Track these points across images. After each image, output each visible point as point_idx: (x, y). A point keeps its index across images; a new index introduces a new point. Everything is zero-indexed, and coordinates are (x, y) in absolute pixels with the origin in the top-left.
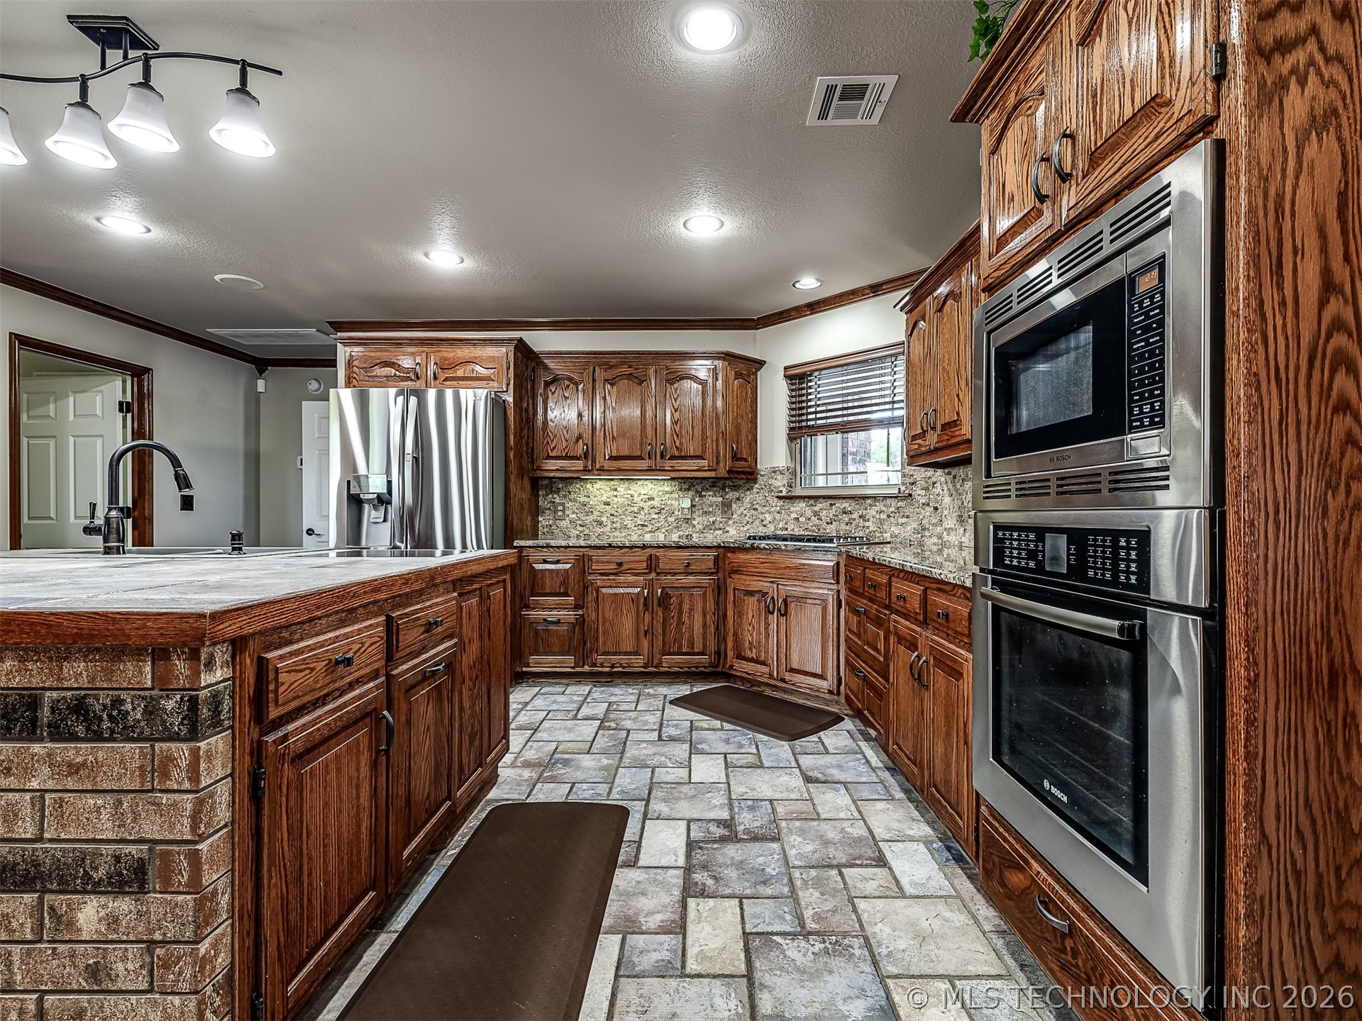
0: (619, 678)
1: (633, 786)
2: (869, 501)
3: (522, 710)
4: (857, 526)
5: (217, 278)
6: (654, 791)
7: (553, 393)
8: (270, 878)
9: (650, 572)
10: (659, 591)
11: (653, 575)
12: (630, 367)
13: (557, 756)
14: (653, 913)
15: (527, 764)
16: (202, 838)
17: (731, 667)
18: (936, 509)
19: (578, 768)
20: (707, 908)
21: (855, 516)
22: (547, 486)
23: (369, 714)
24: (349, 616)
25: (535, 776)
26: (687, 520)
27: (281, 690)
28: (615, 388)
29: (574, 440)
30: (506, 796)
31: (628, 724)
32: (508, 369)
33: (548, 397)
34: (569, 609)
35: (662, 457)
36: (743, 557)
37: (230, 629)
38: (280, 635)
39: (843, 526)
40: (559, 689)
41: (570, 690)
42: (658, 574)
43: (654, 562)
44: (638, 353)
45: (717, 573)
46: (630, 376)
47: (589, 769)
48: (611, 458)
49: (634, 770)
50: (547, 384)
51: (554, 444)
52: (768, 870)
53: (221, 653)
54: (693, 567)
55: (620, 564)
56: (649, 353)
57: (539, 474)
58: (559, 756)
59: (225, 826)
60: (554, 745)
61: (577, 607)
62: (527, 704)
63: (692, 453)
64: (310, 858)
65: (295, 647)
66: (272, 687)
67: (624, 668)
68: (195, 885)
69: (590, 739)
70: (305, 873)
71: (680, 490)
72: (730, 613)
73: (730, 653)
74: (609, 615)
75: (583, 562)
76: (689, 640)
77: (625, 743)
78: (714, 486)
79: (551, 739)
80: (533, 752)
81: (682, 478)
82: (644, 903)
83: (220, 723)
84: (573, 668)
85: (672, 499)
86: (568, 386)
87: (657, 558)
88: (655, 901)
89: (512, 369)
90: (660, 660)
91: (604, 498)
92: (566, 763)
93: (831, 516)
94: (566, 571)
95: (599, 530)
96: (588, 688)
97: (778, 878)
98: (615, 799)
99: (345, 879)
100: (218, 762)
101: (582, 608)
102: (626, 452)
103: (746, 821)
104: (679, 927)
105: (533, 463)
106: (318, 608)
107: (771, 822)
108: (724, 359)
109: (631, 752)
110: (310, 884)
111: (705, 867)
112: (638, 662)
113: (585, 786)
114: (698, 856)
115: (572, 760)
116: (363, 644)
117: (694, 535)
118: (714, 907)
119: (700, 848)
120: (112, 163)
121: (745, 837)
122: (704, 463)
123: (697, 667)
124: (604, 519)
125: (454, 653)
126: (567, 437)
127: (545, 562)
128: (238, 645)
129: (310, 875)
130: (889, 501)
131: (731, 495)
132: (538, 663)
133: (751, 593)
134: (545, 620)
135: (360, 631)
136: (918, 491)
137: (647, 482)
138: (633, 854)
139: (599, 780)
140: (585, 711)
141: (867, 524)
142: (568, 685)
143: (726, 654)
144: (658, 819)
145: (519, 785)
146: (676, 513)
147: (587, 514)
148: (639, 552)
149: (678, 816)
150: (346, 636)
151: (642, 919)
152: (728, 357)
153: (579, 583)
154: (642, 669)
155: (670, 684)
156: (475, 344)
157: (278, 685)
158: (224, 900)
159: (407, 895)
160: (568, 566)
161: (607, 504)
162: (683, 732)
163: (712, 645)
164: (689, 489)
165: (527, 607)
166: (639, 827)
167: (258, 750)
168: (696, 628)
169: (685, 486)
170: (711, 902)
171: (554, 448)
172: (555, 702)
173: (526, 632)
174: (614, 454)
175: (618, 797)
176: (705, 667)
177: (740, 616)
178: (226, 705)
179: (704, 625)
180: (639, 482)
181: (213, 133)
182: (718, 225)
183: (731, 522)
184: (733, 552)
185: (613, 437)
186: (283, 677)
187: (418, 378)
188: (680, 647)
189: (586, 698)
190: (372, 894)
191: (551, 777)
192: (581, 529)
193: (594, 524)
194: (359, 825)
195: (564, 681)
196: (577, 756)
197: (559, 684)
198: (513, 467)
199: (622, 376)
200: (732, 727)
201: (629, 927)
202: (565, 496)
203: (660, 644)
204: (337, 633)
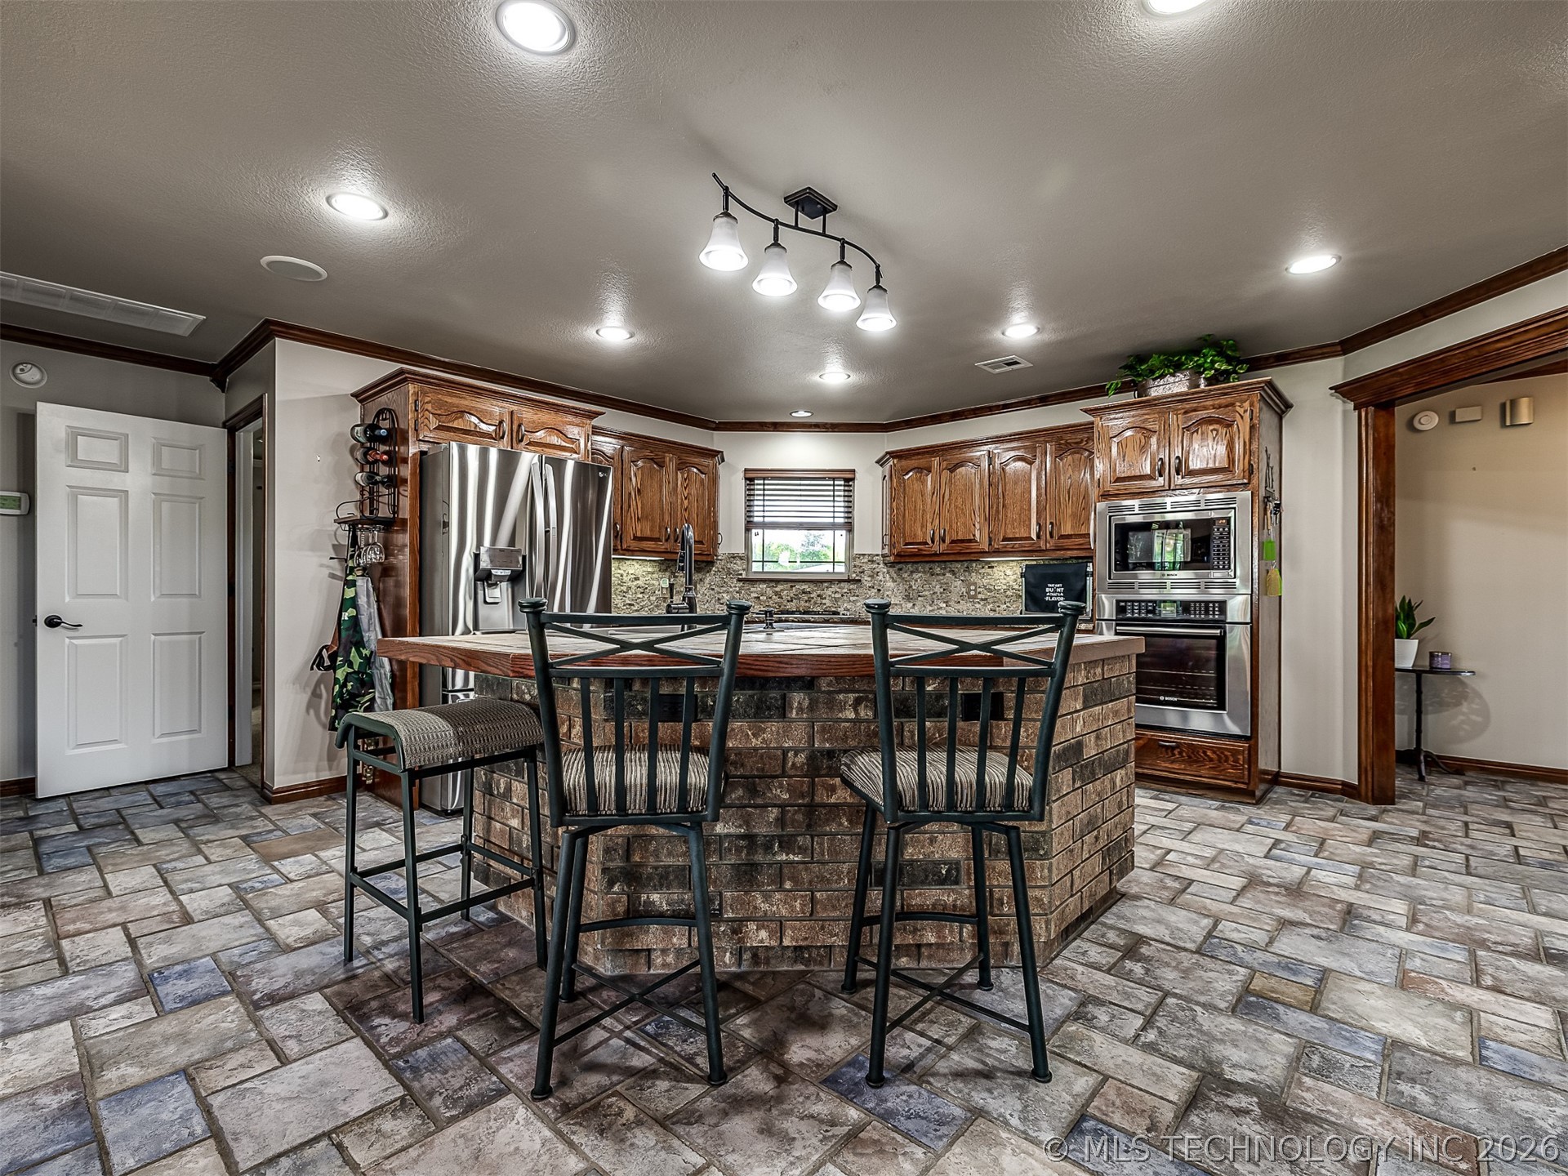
2: (826, 584)
4: (815, 603)
12: (651, 452)
18: (879, 590)
21: (814, 595)
39: (802, 603)
46: (651, 461)
48: (636, 539)
71: (660, 571)
81: (661, 560)
85: (654, 580)
93: (792, 595)
102: (648, 533)
130: (842, 584)
136: (866, 578)
137: (634, 563)
141: (824, 601)
146: (657, 592)
156: (558, 411)
164: (665, 570)
169: (663, 567)
180: (628, 563)
185: (638, 518)
187: (499, 437)
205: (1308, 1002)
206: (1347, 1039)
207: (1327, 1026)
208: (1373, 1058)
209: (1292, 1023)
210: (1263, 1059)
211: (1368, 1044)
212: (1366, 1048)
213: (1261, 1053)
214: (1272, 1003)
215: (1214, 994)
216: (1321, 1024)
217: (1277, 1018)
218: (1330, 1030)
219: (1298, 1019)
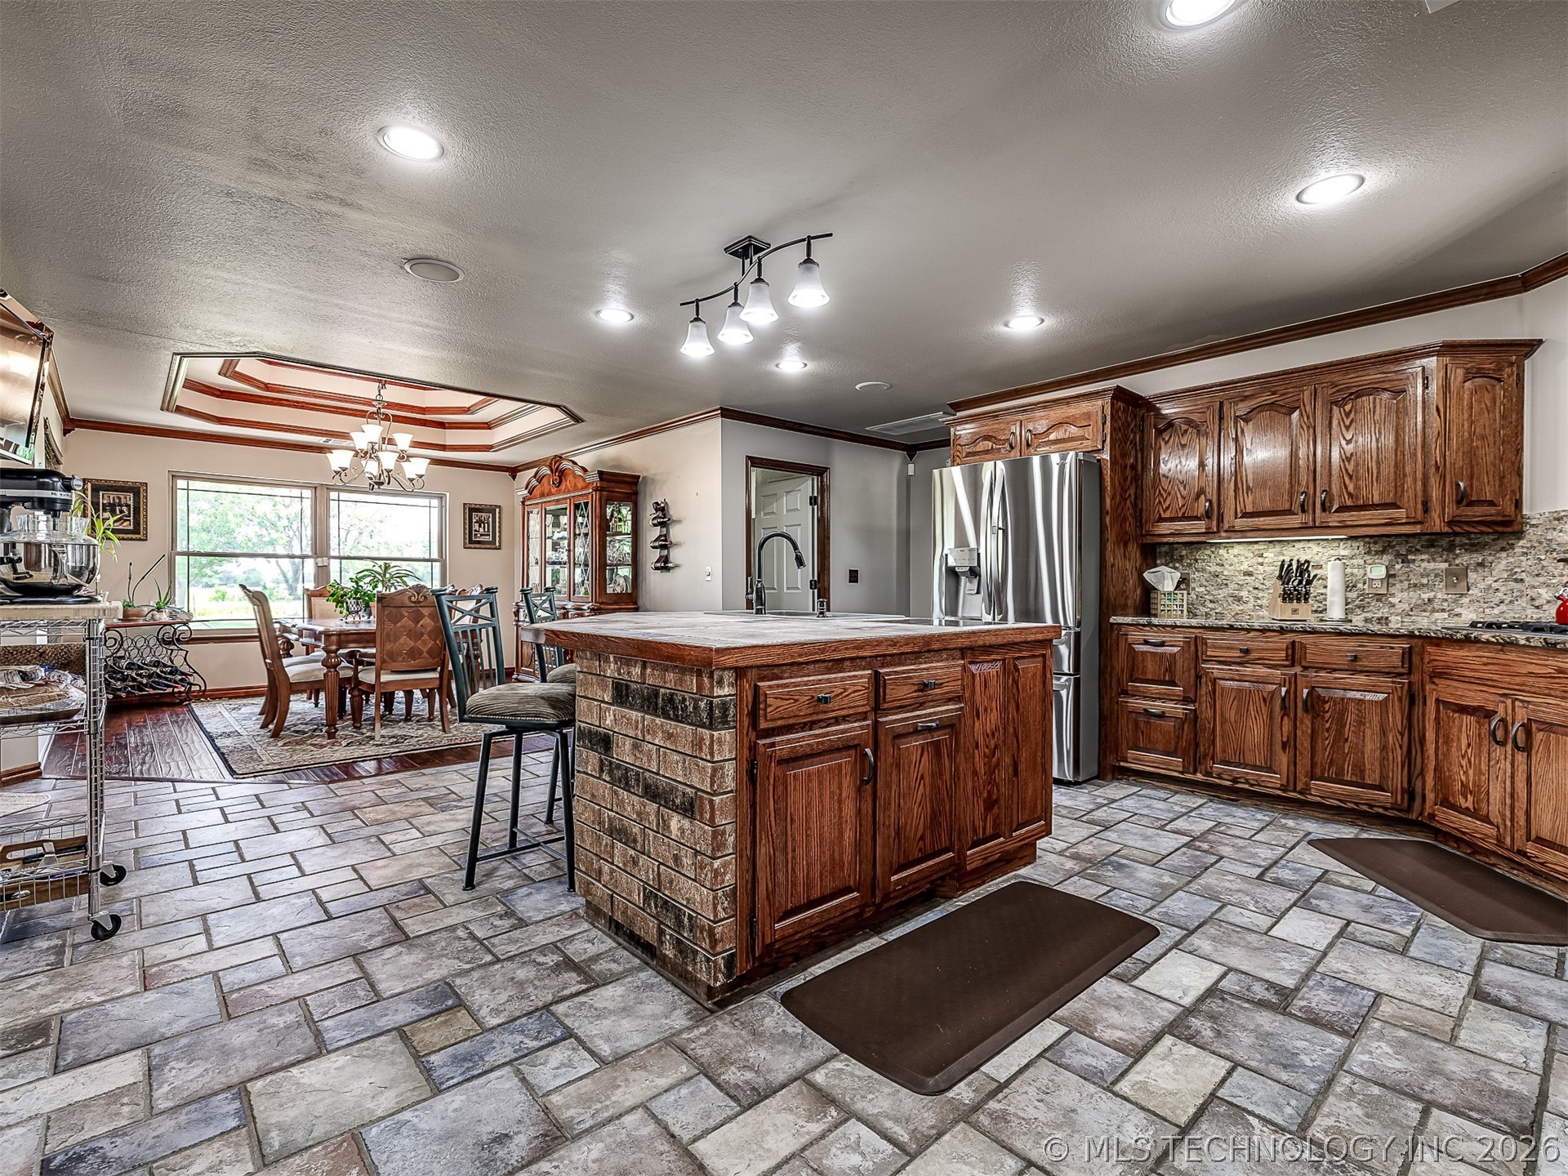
0: (1249, 798)
1: (1184, 913)
3: (1105, 805)
5: (858, 387)
6: (1207, 926)
7: (1167, 443)
8: (761, 839)
9: (1293, 665)
10: (1306, 691)
11: (1298, 669)
12: (1274, 393)
13: (1113, 858)
14: (1117, 1028)
15: (1076, 857)
16: (715, 794)
17: (1432, 816)
19: (1130, 876)
20: (1184, 1052)
22: (1166, 553)
23: (855, 747)
24: (837, 665)
25: (1077, 868)
26: (1379, 597)
27: (769, 710)
28: (1251, 424)
29: (1193, 496)
30: (1035, 877)
31: (1226, 850)
32: (1104, 424)
33: (1160, 448)
34: (1177, 702)
35: (1324, 509)
36: (1453, 654)
37: (730, 661)
38: (772, 670)
40: (1162, 794)
41: (1177, 798)
42: (1305, 668)
43: (1298, 652)
44: (1285, 373)
45: (1410, 673)
46: (1272, 406)
47: (1142, 881)
48: (1245, 515)
49: (1198, 898)
50: (1160, 432)
51: (1168, 503)
52: (1302, 1057)
53: (728, 677)
54: (1365, 663)
55: (1247, 652)
56: (1304, 369)
57: (1149, 540)
58: (1116, 859)
59: (731, 791)
60: (1118, 847)
61: (1186, 700)
62: (1115, 801)
63: (1376, 500)
64: (794, 839)
65: (785, 681)
66: (762, 706)
67: (1252, 785)
68: (712, 822)
69: (1165, 853)
70: (790, 848)
71: (1368, 553)
72: (1430, 735)
73: (1430, 796)
74: (1232, 715)
75: (1196, 647)
76: (1355, 766)
77: (1207, 869)
78: (1433, 546)
79: (1119, 841)
80: (1090, 847)
81: (1371, 537)
82: (1113, 1016)
83: (727, 722)
84: (1182, 773)
85: (1353, 566)
86: (1186, 431)
87: (1303, 647)
88: (1125, 1019)
89: (1108, 424)
90: (1307, 784)
91: (1245, 567)
92: (1119, 867)
94: (1173, 656)
95: (1237, 608)
96: (1200, 801)
97: (1311, 1072)
98: (1152, 918)
99: (828, 868)
100: (726, 748)
101: (1194, 702)
102: (1267, 505)
103: (1317, 998)
104: (1138, 1053)
105: (1141, 527)
106: (800, 655)
107: (1356, 1015)
108: (1439, 354)
109: (1209, 879)
110: (794, 858)
111: (1213, 1018)
112: (1273, 781)
113: (1125, 895)
114: (1212, 1005)
115: (1128, 867)
116: (845, 690)
117: (1392, 618)
118: (1194, 1056)
119: (1223, 999)
120: (751, 338)
121: (1299, 1014)
122: (1400, 514)
123: (1371, 806)
124: (1244, 594)
125: (959, 717)
126: (1184, 493)
127: (1146, 642)
128: (740, 672)
129: (794, 851)
131: (1465, 559)
132: (1137, 760)
133: (1464, 710)
134: (1145, 710)
135: (843, 679)
137: (1311, 544)
138: (1133, 972)
139: (1146, 894)
140: (1180, 824)
142: (1176, 793)
143: (1424, 797)
144: (1190, 953)
145: (1055, 872)
146: (1360, 586)
147: (1219, 587)
148: (1276, 638)
149: (1219, 960)
150: (829, 681)
151: (1099, 1027)
152: (1449, 349)
153: (1189, 670)
154: (1279, 792)
155: (1327, 821)
156: (1068, 403)
157: (767, 706)
158: (731, 839)
159: (908, 920)
160: (1176, 649)
161: (1249, 574)
162: (1302, 879)
163: (1398, 778)
164: (1383, 552)
165: (1125, 693)
166: (1161, 952)
167: (753, 748)
168: (1368, 750)
169: (1378, 547)
170: (1194, 1050)
171: (1167, 508)
172: (1148, 806)
173: (1123, 721)
174: (1249, 509)
175: (1156, 916)
176: (1386, 809)
177: (1447, 742)
178: (731, 712)
179: (1384, 748)
180: (1298, 545)
181: (790, 300)
182: (1356, 182)
183: (1465, 600)
184: (1438, 645)
185: (1248, 488)
186: (769, 701)
187: (1012, 448)
188: (1340, 772)
189: (1191, 811)
190: (855, 894)
191: (1094, 875)
192: (1211, 605)
193: (1230, 599)
194: (841, 833)
195: (1172, 787)
196: (1136, 864)
197: (1166, 789)
198: (1111, 535)
199: (1259, 409)
200: (1390, 894)
201: (1083, 1026)
202: (1190, 565)
203: (1307, 762)
204: (820, 677)
205: (413, 1035)
206: (356, 1025)
207: (379, 1024)
208: (326, 1023)
209: (402, 1006)
210: (390, 968)
211: (337, 1034)
212: (336, 1028)
213: (395, 972)
214: (434, 1010)
215: (476, 984)
216: (385, 1023)
217: (416, 1001)
218: (372, 1022)
219: (404, 1013)
